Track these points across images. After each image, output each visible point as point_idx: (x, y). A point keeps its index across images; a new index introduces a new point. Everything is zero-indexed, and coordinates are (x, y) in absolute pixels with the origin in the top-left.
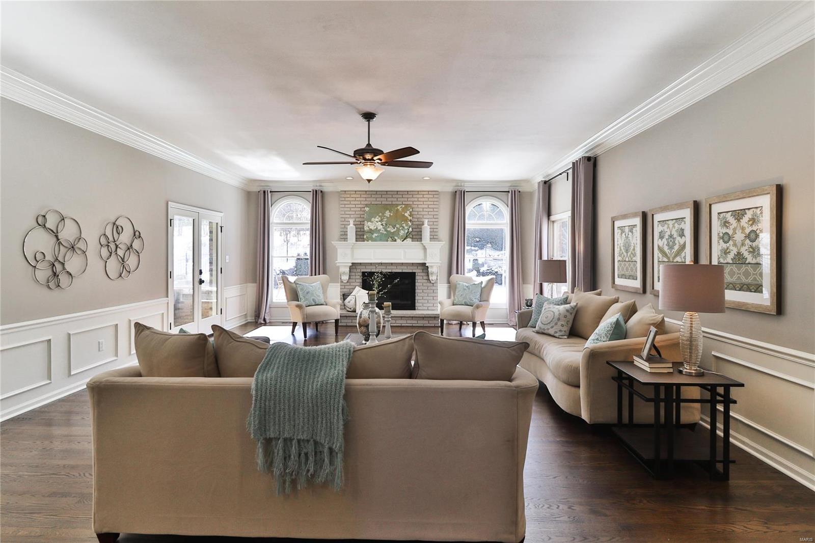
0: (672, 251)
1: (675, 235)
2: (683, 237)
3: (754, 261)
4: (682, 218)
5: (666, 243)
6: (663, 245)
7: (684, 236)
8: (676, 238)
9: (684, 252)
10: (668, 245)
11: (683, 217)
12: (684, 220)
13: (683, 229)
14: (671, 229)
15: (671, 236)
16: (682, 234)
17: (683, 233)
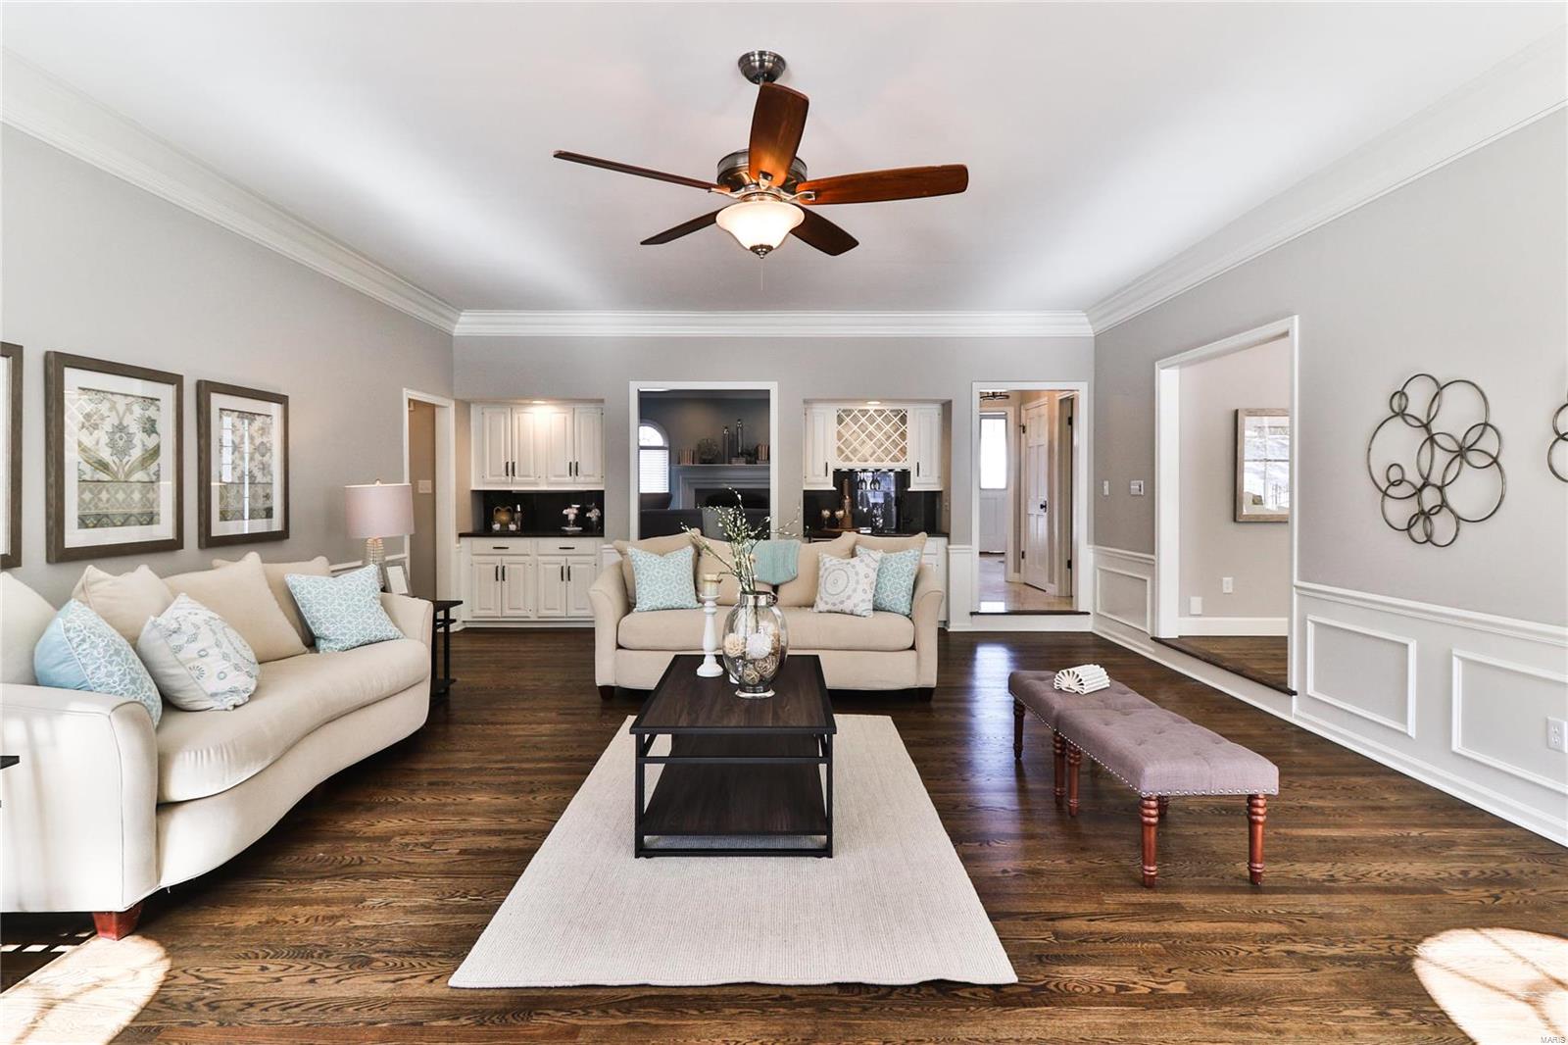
0: (125, 461)
1: (134, 428)
2: (154, 435)
3: (265, 480)
4: (152, 399)
5: (105, 439)
6: (97, 443)
7: (156, 433)
8: (135, 433)
9: (155, 463)
10: (112, 444)
11: (155, 397)
12: (157, 402)
13: (154, 421)
14: (121, 413)
15: (121, 428)
16: (150, 427)
17: (153, 426)
